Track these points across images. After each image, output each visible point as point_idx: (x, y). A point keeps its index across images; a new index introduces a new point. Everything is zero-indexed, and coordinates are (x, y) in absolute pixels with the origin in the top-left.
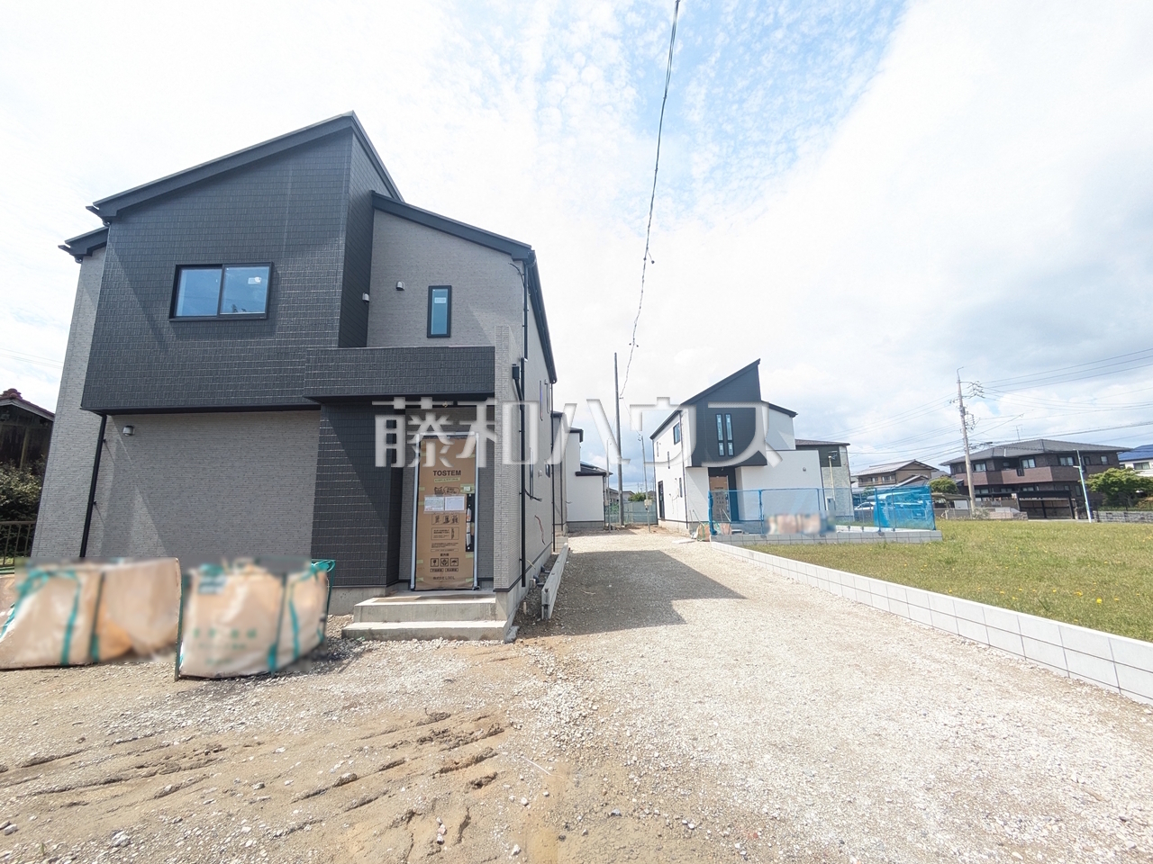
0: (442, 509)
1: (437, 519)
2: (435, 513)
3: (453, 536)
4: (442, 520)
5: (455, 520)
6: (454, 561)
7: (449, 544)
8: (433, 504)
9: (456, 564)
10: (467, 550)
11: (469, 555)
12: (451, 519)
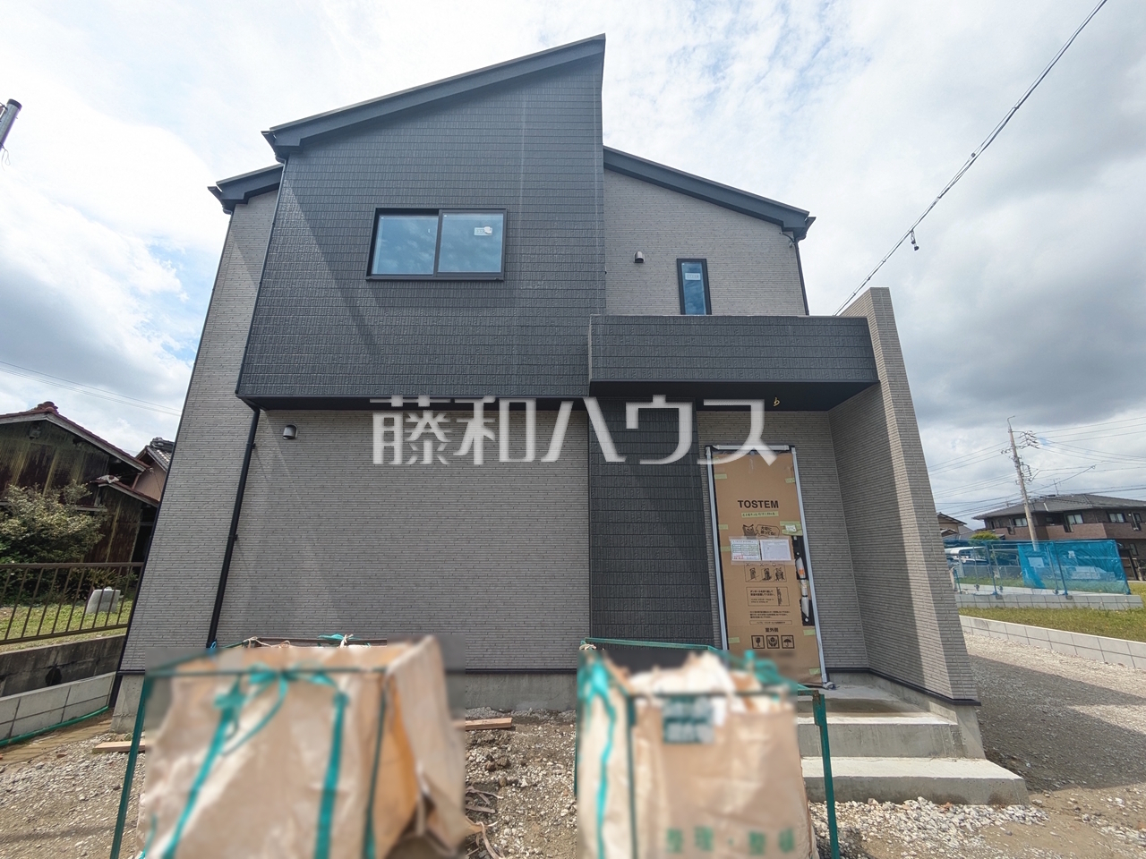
0: (758, 557)
1: (753, 572)
2: (748, 564)
3: (780, 601)
4: (760, 574)
5: (780, 576)
6: (787, 641)
7: (776, 613)
8: (743, 550)
9: (791, 645)
10: (805, 624)
11: (808, 631)
12: (773, 573)
